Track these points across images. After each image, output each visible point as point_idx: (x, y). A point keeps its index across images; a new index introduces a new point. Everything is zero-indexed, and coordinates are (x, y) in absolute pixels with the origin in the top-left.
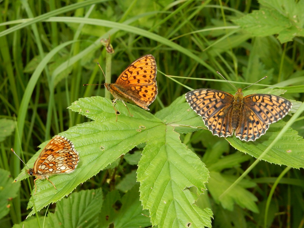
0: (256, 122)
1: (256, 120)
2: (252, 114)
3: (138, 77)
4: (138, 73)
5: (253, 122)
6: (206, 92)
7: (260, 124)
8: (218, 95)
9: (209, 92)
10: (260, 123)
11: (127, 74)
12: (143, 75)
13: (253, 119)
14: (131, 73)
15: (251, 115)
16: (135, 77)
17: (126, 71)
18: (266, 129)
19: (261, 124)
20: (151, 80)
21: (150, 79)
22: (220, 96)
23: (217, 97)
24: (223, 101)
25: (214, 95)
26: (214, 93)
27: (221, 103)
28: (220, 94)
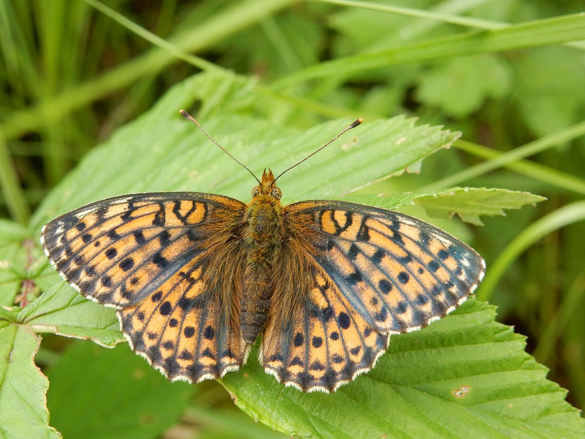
0: (337, 315)
1: (339, 309)
2: (322, 283)
5: (327, 314)
6: (126, 206)
7: (352, 327)
8: (176, 210)
9: (139, 204)
10: (354, 323)
13: (326, 305)
15: (316, 285)
18: (378, 351)
19: (357, 327)
22: (183, 213)
23: (171, 220)
24: (196, 232)
25: (158, 213)
26: (157, 208)
27: (185, 240)
28: (186, 206)
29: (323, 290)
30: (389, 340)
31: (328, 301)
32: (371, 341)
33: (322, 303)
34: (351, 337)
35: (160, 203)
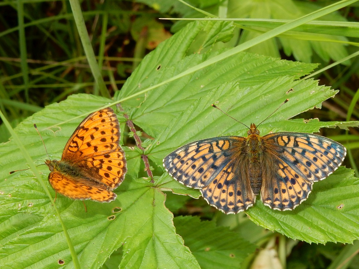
0: (290, 179)
1: (290, 177)
2: (282, 167)
3: (93, 143)
4: (92, 137)
5: (286, 179)
6: (196, 146)
7: (297, 184)
8: (217, 145)
9: (201, 145)
10: (297, 182)
11: (76, 142)
12: (100, 139)
13: (285, 176)
14: (82, 138)
15: (280, 168)
16: (89, 145)
17: (74, 138)
18: (308, 192)
20: (114, 144)
21: (111, 142)
22: (220, 146)
23: (216, 149)
24: (227, 153)
25: (210, 147)
26: (209, 145)
27: (223, 157)
28: (221, 143)
29: (283, 170)
30: (312, 187)
31: (285, 174)
32: (305, 188)
33: (283, 175)
34: (297, 187)
35: (210, 143)
